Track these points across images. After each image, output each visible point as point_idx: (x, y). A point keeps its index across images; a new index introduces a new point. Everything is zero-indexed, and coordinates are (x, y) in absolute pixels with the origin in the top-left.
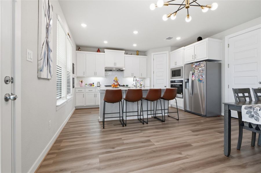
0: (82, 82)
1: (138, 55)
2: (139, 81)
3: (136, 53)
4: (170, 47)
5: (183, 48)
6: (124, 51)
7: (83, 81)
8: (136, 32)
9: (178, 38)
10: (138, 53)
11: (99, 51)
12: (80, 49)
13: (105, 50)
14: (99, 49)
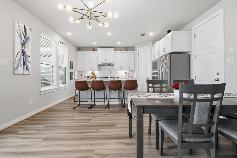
0: (81, 75)
1: (127, 50)
2: (128, 74)
3: (125, 49)
4: (152, 42)
5: (158, 42)
6: (113, 49)
7: (83, 74)
8: (109, 34)
9: (151, 34)
10: (127, 49)
11: (94, 50)
12: (80, 50)
13: (98, 49)
14: (94, 48)
